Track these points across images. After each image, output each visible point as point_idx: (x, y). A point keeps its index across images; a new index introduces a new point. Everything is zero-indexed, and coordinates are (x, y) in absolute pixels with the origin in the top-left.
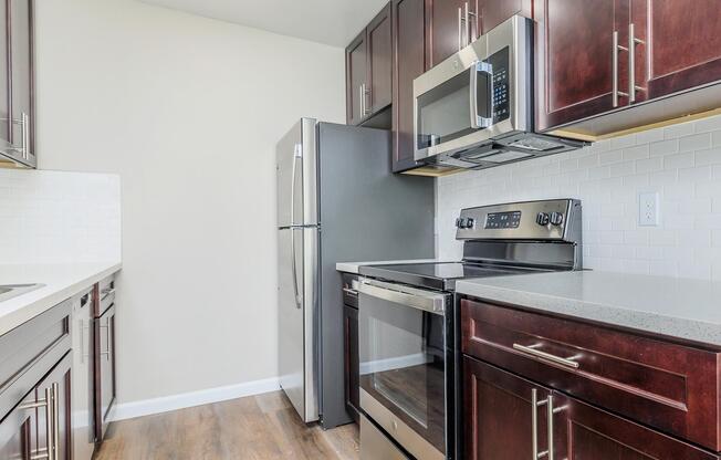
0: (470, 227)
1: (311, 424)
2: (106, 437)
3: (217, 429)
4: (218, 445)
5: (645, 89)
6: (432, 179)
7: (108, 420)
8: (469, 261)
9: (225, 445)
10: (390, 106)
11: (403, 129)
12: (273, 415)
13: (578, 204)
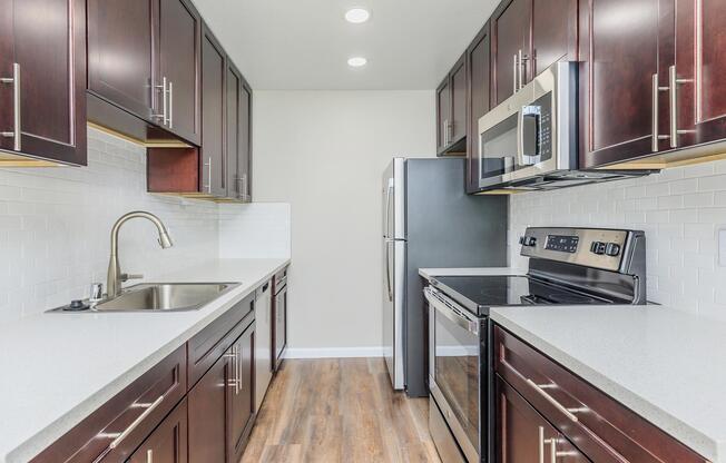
0: (533, 245)
1: (400, 391)
2: (280, 368)
3: (339, 378)
4: (338, 390)
5: (696, 131)
6: (506, 196)
7: (281, 357)
8: (533, 276)
9: (342, 392)
10: (465, 138)
11: (474, 156)
12: (375, 377)
13: (640, 235)
